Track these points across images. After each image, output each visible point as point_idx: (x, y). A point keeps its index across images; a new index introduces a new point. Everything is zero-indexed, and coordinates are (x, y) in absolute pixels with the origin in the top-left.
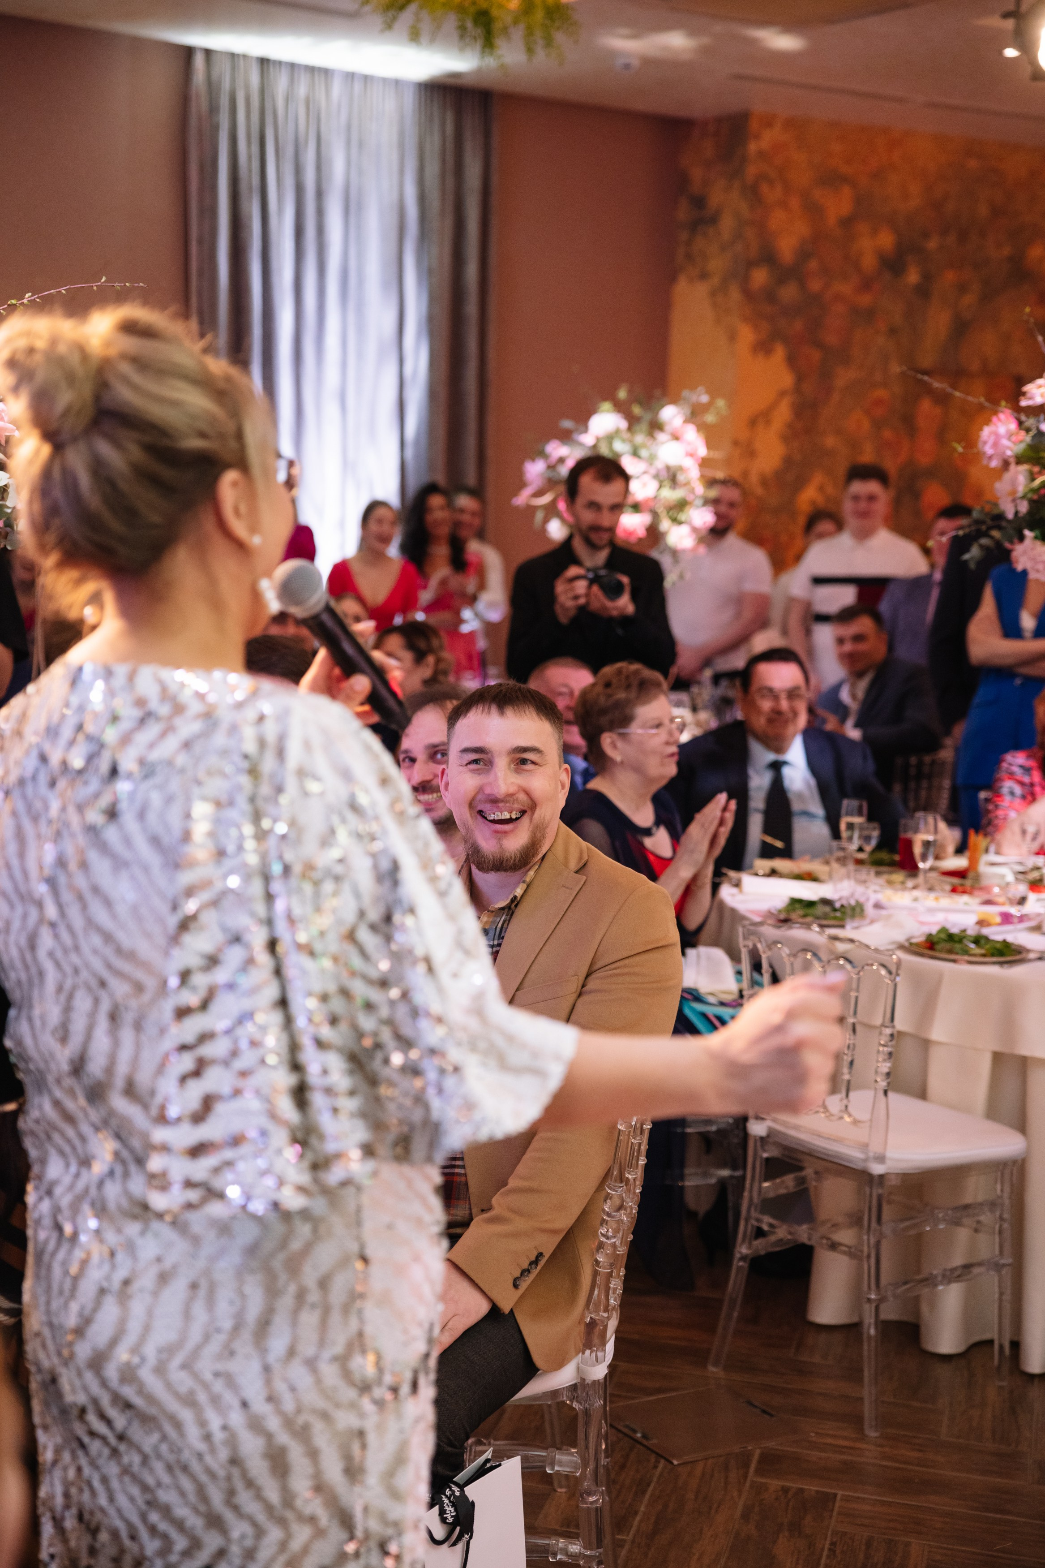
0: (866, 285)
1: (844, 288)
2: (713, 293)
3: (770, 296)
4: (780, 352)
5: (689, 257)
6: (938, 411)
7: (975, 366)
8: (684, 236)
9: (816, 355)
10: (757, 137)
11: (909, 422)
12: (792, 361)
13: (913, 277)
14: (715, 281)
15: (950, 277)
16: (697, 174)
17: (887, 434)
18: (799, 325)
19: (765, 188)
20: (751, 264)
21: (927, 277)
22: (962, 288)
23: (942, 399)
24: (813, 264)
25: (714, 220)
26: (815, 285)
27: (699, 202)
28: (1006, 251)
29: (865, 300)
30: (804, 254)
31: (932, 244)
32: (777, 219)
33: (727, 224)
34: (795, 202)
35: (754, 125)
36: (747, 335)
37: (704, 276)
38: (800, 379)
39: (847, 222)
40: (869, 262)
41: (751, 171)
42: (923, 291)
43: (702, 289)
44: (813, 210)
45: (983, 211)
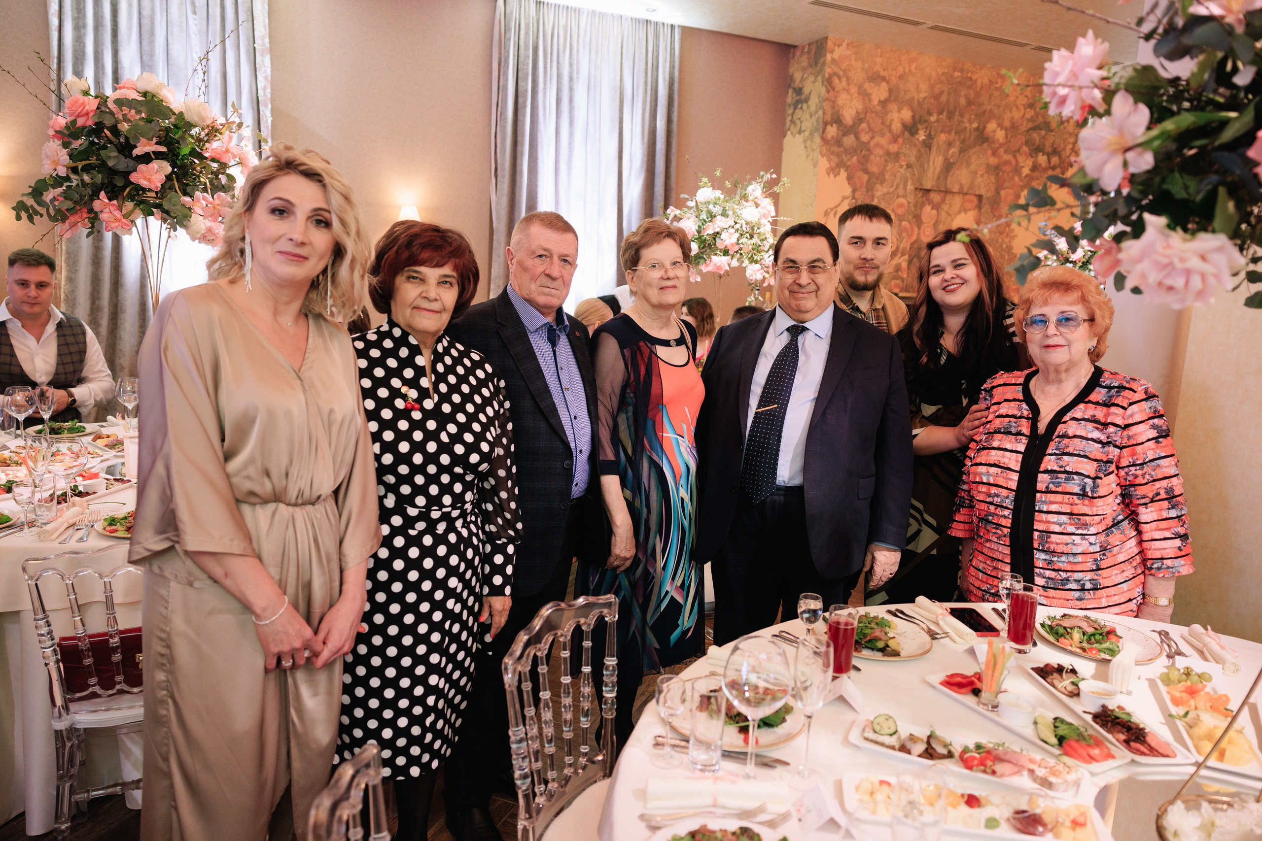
0: (895, 140)
1: (883, 141)
2: (805, 141)
3: (838, 142)
4: (843, 174)
5: (792, 122)
6: (934, 212)
7: (956, 189)
8: (790, 111)
9: (866, 177)
10: (832, 52)
11: (918, 219)
12: (849, 179)
13: (921, 136)
14: (807, 134)
15: (943, 137)
16: (798, 76)
17: (904, 223)
18: (855, 159)
19: (836, 81)
20: (826, 124)
21: (929, 136)
22: (950, 144)
23: (936, 207)
24: (864, 125)
25: (806, 100)
26: (865, 138)
27: (799, 91)
28: (975, 125)
29: (894, 148)
30: (858, 120)
31: (933, 119)
32: (842, 99)
33: (814, 101)
34: (854, 90)
35: (830, 44)
36: (824, 163)
37: (800, 132)
38: (854, 191)
39: (884, 103)
40: (897, 127)
41: (828, 70)
42: (927, 145)
43: (799, 138)
44: (864, 94)
45: (963, 101)
